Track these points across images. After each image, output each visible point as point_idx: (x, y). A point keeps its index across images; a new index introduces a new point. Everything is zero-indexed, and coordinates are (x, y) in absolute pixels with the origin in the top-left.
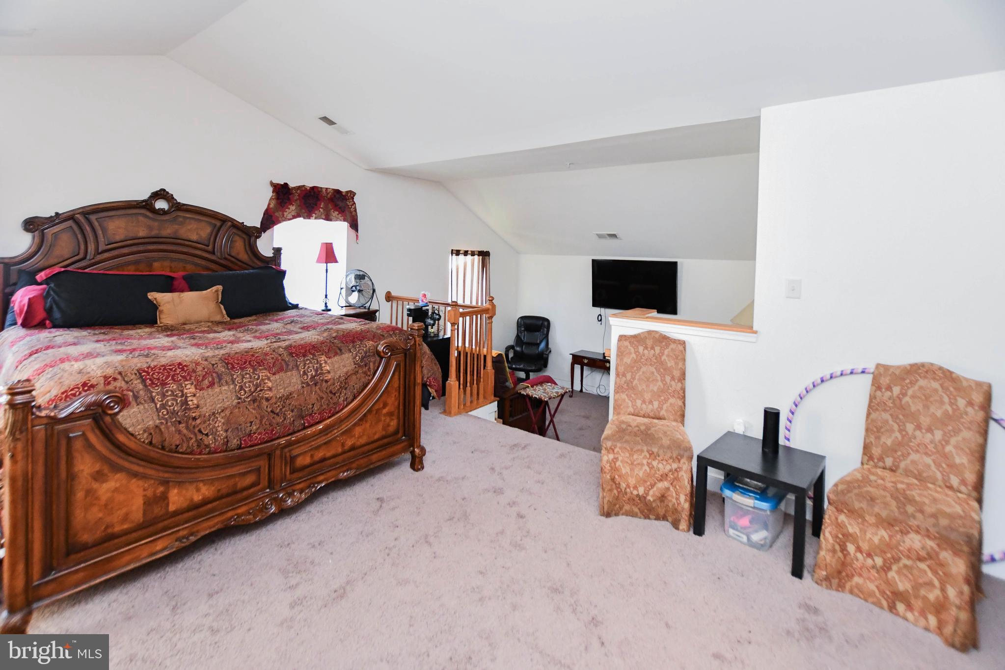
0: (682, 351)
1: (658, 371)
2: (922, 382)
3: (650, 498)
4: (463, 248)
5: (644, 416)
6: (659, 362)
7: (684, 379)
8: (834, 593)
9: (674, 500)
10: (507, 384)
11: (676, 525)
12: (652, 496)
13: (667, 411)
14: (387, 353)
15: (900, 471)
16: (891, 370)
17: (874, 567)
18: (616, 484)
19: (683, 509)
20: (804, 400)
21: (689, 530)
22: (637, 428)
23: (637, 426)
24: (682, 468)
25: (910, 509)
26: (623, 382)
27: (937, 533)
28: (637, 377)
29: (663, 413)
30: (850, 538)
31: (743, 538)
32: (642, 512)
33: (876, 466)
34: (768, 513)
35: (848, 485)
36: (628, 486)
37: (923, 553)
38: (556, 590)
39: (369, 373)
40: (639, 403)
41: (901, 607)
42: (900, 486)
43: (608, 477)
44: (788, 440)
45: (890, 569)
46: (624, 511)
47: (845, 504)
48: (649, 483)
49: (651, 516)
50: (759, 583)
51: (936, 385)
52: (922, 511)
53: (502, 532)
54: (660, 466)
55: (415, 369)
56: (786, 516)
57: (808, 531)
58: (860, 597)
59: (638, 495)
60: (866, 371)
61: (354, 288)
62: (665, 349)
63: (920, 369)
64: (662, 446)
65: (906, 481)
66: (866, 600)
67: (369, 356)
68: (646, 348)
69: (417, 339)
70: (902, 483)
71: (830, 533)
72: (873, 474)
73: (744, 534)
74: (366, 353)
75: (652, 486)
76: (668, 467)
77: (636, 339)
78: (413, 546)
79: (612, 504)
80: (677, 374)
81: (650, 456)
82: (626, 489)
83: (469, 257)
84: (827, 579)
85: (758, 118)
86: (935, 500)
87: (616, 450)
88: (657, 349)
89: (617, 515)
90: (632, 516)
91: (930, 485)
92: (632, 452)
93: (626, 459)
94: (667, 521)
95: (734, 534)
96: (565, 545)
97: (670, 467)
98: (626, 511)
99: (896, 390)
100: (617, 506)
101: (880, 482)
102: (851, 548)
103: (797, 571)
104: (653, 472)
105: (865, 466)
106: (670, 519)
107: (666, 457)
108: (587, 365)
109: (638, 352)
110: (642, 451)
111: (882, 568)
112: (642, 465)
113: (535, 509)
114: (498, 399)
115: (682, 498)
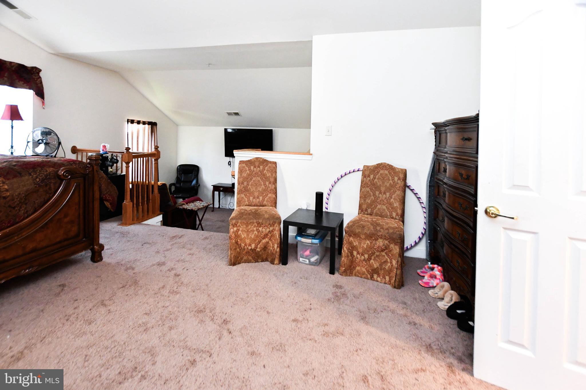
0: (274, 168)
1: (262, 179)
2: (382, 172)
3: (258, 250)
4: (136, 119)
5: (254, 206)
6: (262, 175)
7: (276, 183)
8: (348, 277)
9: (271, 248)
10: (170, 203)
11: (272, 262)
12: (259, 248)
13: (267, 201)
14: (68, 176)
15: (374, 214)
16: (370, 168)
17: (364, 260)
18: (238, 245)
19: (276, 252)
20: (334, 187)
21: (279, 264)
22: (250, 211)
23: (250, 210)
24: (275, 229)
25: (378, 228)
26: (242, 188)
27: (389, 236)
28: (250, 184)
29: (265, 203)
30: (355, 248)
31: (306, 261)
32: (254, 258)
33: (364, 214)
34: (318, 245)
35: (354, 223)
36: (246, 245)
37: (383, 247)
38: (200, 311)
39: (50, 192)
40: (251, 198)
41: (375, 276)
42: (374, 220)
43: (234, 241)
44: (327, 209)
45: (371, 259)
46: (243, 260)
47: (352, 232)
48: (257, 241)
49: (259, 260)
50: (314, 281)
51: (387, 172)
52: (383, 228)
53: (163, 287)
54: (264, 230)
55: (93, 188)
56: (326, 248)
57: (337, 253)
58: (359, 277)
59: (251, 249)
60: (360, 170)
61: (40, 141)
62: (266, 167)
63: (380, 166)
64: (264, 219)
65: (376, 217)
66: (361, 277)
67: (49, 178)
68: (255, 167)
69: (95, 167)
70: (375, 218)
71: (346, 247)
72: (363, 217)
73: (307, 259)
74: (46, 176)
75: (259, 242)
76: (268, 230)
77: (250, 163)
78: (90, 310)
79: (236, 257)
80: (272, 180)
81: (258, 225)
82: (244, 247)
83: (141, 125)
84: (345, 271)
85: (311, 42)
86: (387, 223)
87: (238, 225)
88: (261, 167)
89: (239, 263)
90: (248, 263)
91: (385, 218)
92: (247, 224)
93: (244, 229)
94: (268, 261)
95: (302, 260)
96: (207, 285)
97: (269, 230)
98: (245, 260)
99: (372, 176)
100: (240, 258)
101: (366, 219)
102: (355, 253)
103: (332, 272)
104: (259, 234)
105: (360, 215)
106: (269, 260)
107: (267, 224)
108: (222, 191)
109: (250, 169)
110: (253, 223)
111: (367, 259)
112: (253, 231)
113: (187, 270)
114: (163, 213)
115: (276, 246)
